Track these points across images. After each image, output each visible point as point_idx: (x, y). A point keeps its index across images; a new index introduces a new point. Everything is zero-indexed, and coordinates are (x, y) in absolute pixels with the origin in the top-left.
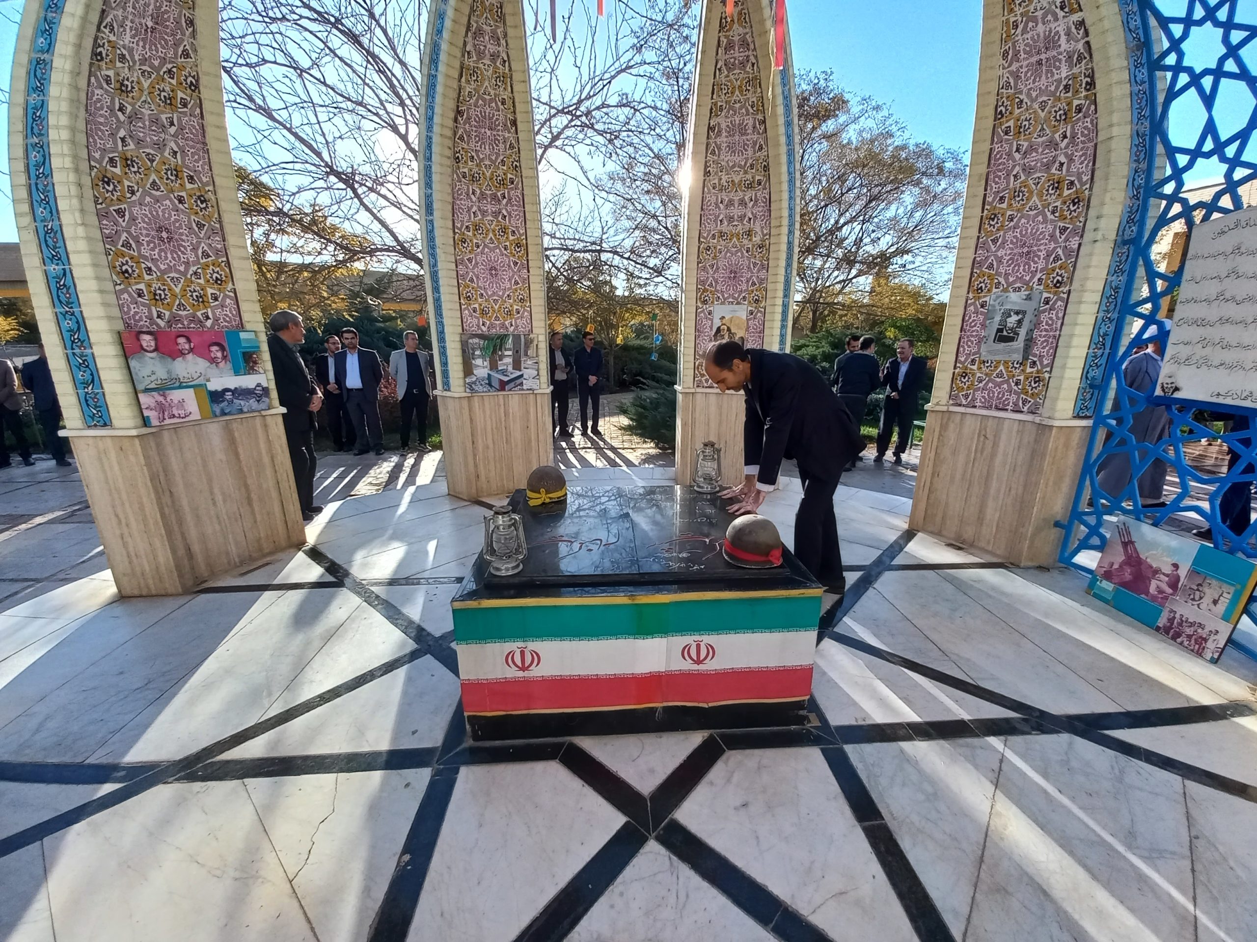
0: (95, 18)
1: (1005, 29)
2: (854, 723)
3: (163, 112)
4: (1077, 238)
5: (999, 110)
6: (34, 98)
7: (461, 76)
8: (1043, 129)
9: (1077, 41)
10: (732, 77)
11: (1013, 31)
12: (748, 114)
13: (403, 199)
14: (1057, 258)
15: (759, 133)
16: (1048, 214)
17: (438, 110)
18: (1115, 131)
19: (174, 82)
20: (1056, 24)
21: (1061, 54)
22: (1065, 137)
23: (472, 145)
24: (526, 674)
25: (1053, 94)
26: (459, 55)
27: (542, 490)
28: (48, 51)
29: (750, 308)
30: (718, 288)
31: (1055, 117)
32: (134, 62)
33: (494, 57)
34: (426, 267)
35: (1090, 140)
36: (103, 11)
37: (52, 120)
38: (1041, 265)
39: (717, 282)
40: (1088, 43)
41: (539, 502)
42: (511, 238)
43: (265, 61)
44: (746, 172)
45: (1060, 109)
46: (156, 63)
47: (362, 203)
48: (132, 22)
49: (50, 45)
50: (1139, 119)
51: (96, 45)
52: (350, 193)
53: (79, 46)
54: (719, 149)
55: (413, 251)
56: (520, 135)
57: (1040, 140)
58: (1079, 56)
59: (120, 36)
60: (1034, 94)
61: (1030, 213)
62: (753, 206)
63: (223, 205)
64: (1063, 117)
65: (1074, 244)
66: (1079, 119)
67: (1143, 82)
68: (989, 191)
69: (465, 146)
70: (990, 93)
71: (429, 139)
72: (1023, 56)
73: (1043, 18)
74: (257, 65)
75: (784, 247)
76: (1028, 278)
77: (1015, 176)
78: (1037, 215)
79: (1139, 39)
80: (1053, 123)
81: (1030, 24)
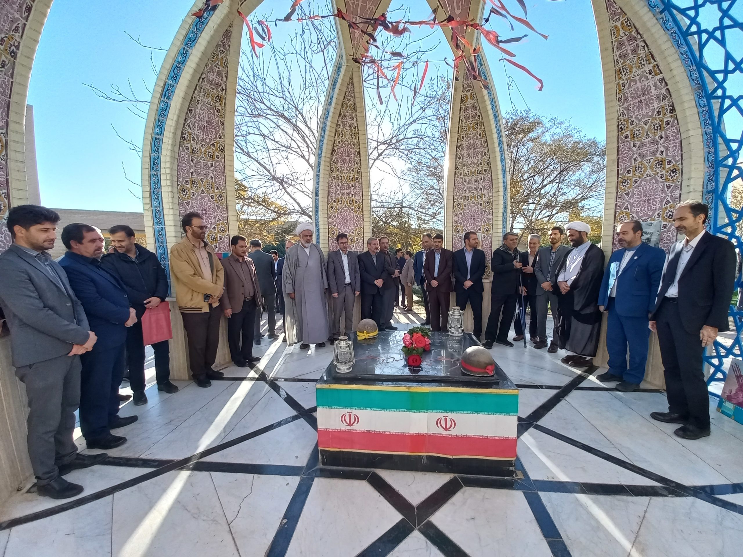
0: (182, 121)
1: (618, 87)
2: (546, 479)
3: (209, 161)
4: (678, 191)
5: (620, 127)
6: (154, 155)
7: (335, 135)
8: (647, 135)
9: (662, 89)
10: (468, 123)
11: (622, 88)
12: (477, 139)
13: (305, 190)
14: (667, 202)
15: (484, 147)
16: (658, 178)
17: (324, 150)
18: (691, 133)
19: (214, 149)
20: (648, 82)
21: (652, 96)
22: (662, 138)
23: (339, 164)
24: (351, 428)
25: (651, 116)
26: (335, 126)
27: (365, 332)
28: (161, 134)
29: (483, 235)
30: (465, 225)
31: (654, 128)
32: (199, 141)
33: (351, 126)
34: (314, 219)
35: (677, 139)
36: (186, 119)
37: (162, 165)
38: (658, 206)
39: (464, 221)
40: (668, 89)
41: (363, 338)
42: (355, 204)
43: (250, 133)
44: (478, 166)
45: (656, 124)
46: (208, 141)
47: (286, 191)
48: (198, 124)
49: (161, 132)
50: (705, 126)
51: (182, 133)
52: (281, 187)
53: (175, 134)
54: (463, 156)
55: (308, 212)
56: (361, 158)
57: (647, 140)
58: (663, 96)
59: (193, 129)
60: (640, 118)
61: (647, 178)
62: (482, 183)
63: (229, 198)
64: (659, 128)
65: (677, 193)
66: (669, 128)
67: (704, 106)
68: (620, 168)
69: (336, 165)
70: (613, 119)
71: (319, 163)
72: (630, 99)
73: (640, 80)
74: (246, 135)
75: (501, 202)
76: (651, 214)
77: (635, 159)
78: (651, 179)
79: (699, 84)
80: (653, 131)
81: (632, 84)
